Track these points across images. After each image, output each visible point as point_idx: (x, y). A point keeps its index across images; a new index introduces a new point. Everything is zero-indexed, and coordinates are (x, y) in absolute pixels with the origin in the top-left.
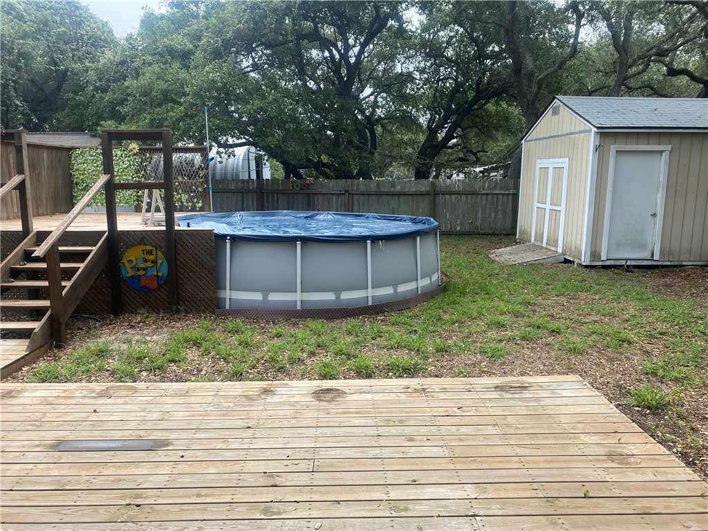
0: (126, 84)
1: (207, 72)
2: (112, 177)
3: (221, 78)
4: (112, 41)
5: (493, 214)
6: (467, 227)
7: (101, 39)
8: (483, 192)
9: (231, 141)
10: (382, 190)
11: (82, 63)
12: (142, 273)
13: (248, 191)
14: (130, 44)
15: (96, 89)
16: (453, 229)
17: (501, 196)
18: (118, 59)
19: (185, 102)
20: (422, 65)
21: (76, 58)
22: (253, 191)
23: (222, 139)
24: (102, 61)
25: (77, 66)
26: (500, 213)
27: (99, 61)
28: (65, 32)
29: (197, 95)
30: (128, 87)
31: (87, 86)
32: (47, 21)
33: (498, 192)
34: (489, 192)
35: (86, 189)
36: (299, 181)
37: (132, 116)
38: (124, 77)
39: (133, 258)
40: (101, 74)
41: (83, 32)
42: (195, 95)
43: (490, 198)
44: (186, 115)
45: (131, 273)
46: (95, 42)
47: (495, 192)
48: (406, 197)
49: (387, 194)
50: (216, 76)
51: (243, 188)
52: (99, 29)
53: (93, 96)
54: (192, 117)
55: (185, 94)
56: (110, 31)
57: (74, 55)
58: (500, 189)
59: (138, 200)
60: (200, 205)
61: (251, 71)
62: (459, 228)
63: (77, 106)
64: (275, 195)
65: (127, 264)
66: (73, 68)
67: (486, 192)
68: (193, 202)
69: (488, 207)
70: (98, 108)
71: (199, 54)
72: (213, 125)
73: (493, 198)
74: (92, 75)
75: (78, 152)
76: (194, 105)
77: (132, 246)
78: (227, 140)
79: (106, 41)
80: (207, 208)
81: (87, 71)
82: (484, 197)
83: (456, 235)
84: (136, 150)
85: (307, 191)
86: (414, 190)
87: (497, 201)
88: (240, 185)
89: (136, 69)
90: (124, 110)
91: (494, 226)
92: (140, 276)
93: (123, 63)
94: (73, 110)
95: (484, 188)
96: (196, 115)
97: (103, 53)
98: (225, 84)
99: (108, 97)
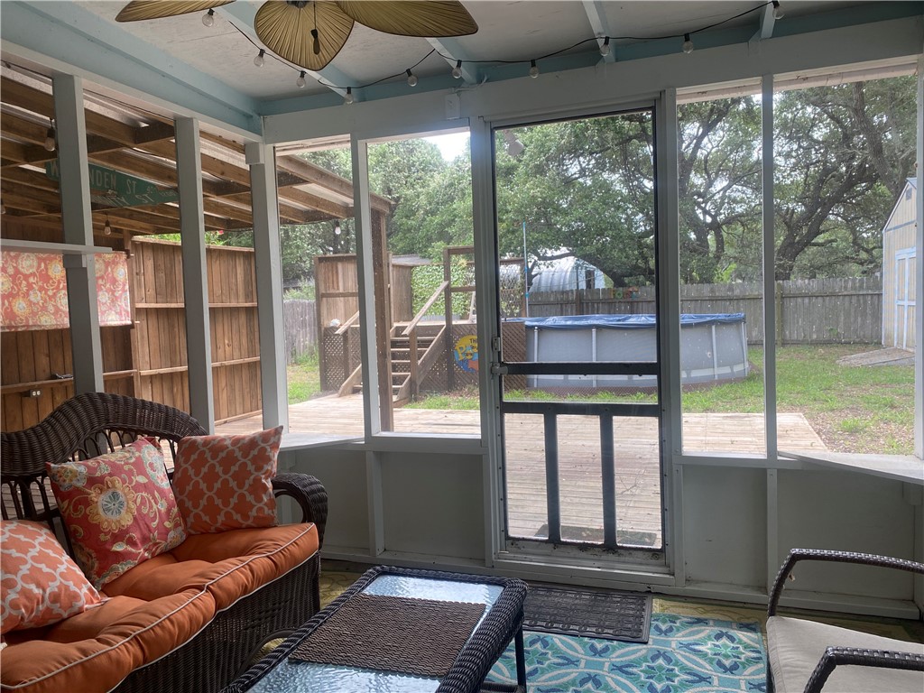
0: (454, 206)
1: (528, 189)
2: (450, 283)
3: (541, 193)
4: (440, 164)
5: (859, 319)
6: (826, 336)
7: (430, 164)
8: (845, 293)
9: (549, 254)
10: (717, 294)
11: (414, 189)
12: (469, 357)
13: (568, 302)
14: (458, 166)
15: (427, 213)
16: (808, 337)
17: (869, 298)
18: (446, 182)
19: (507, 219)
20: (786, 148)
21: (408, 184)
22: (572, 302)
23: (541, 251)
24: (433, 185)
25: (410, 192)
26: (869, 317)
27: (428, 186)
28: (399, 161)
29: (518, 211)
30: (455, 209)
31: (418, 210)
32: (385, 152)
33: (865, 292)
34: (853, 292)
35: (424, 300)
36: (621, 289)
37: (459, 235)
38: (452, 200)
39: (463, 346)
40: (430, 197)
41: (415, 159)
42: (516, 211)
43: (854, 300)
44: (508, 231)
45: (462, 357)
46: (425, 167)
47: (861, 293)
48: (747, 302)
49: (723, 299)
50: (536, 192)
51: (562, 299)
52: (429, 154)
53: (424, 220)
54: (513, 232)
55: (507, 212)
56: (439, 155)
57: (406, 182)
58: (868, 288)
59: (465, 309)
60: (517, 311)
61: (579, 177)
62: (815, 336)
63: (409, 230)
64: (596, 305)
65: (459, 350)
66: (406, 195)
67: (849, 293)
68: (511, 309)
69: (853, 310)
70: (428, 231)
71: (521, 169)
72: (533, 238)
73: (859, 300)
74: (423, 200)
75: (418, 269)
76: (515, 221)
77: (463, 335)
78: (546, 252)
79: (435, 165)
80: (523, 314)
81: (418, 196)
82: (847, 298)
83: (811, 344)
84: (465, 265)
85: (630, 300)
86: (757, 293)
87: (865, 302)
88: (559, 297)
89: (462, 190)
90: (451, 230)
91: (862, 333)
92: (468, 360)
93: (451, 185)
94: (405, 234)
95: (846, 288)
96: (517, 231)
97: (432, 177)
98: (544, 199)
99: (437, 219)
